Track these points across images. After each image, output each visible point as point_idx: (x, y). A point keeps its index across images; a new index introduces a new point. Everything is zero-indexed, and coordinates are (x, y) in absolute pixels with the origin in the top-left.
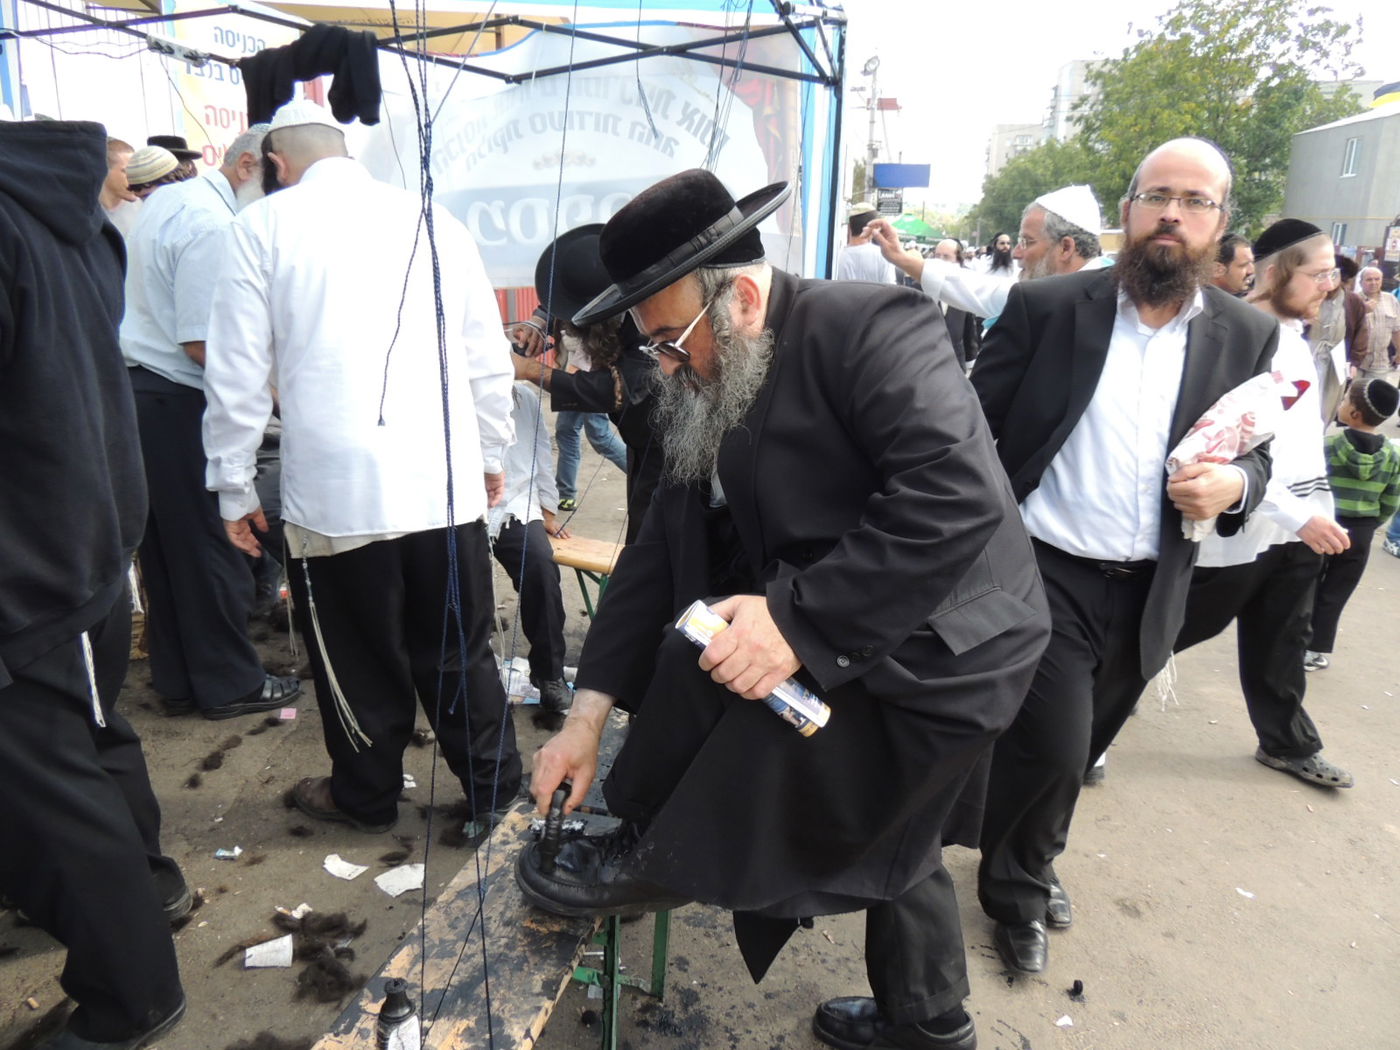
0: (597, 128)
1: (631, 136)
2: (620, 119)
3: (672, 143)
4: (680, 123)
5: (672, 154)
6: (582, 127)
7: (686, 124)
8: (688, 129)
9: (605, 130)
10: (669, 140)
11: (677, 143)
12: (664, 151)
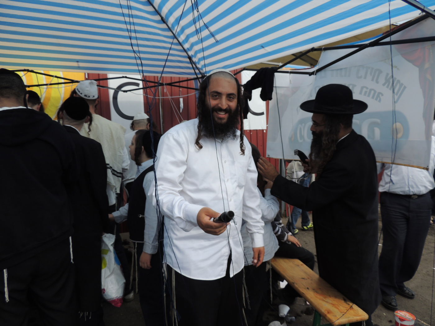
3: (380, 95)
4: (384, 85)
5: (380, 101)
7: (386, 85)
8: (387, 87)
10: (379, 93)
11: (382, 95)
12: (376, 99)
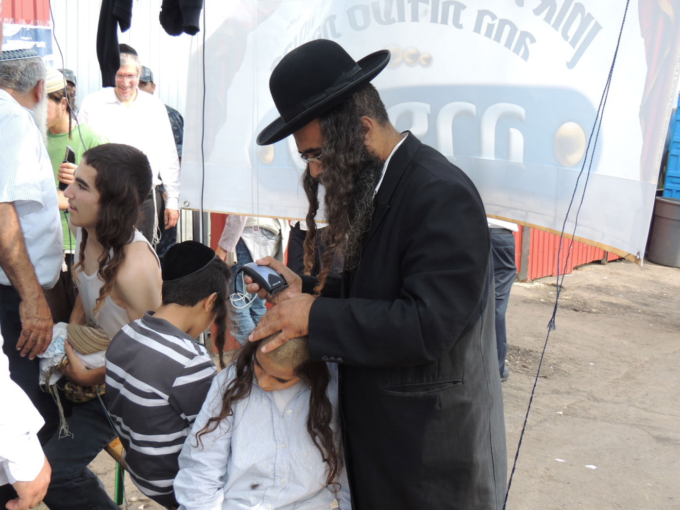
0: (434, 20)
1: (477, 29)
2: (464, 7)
3: (528, 40)
4: (537, 12)
5: (526, 56)
6: (415, 18)
7: (545, 13)
8: (548, 19)
9: (445, 21)
10: (525, 34)
11: (533, 40)
12: (517, 51)
